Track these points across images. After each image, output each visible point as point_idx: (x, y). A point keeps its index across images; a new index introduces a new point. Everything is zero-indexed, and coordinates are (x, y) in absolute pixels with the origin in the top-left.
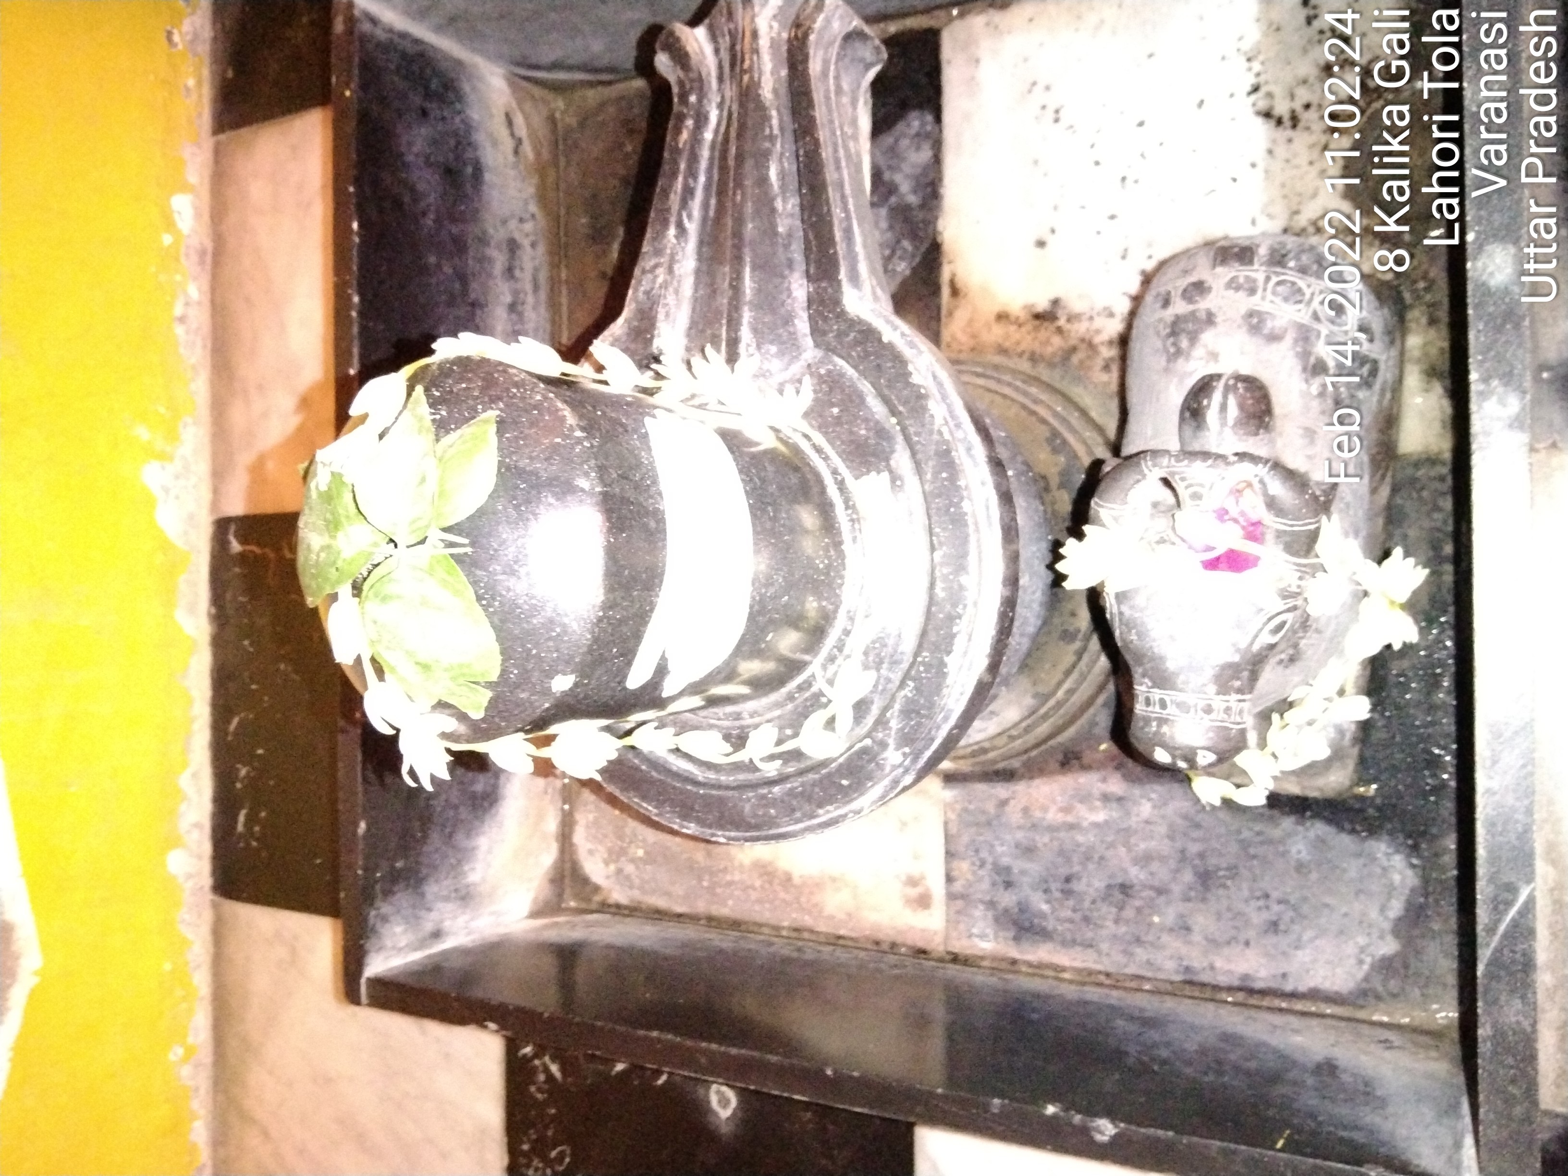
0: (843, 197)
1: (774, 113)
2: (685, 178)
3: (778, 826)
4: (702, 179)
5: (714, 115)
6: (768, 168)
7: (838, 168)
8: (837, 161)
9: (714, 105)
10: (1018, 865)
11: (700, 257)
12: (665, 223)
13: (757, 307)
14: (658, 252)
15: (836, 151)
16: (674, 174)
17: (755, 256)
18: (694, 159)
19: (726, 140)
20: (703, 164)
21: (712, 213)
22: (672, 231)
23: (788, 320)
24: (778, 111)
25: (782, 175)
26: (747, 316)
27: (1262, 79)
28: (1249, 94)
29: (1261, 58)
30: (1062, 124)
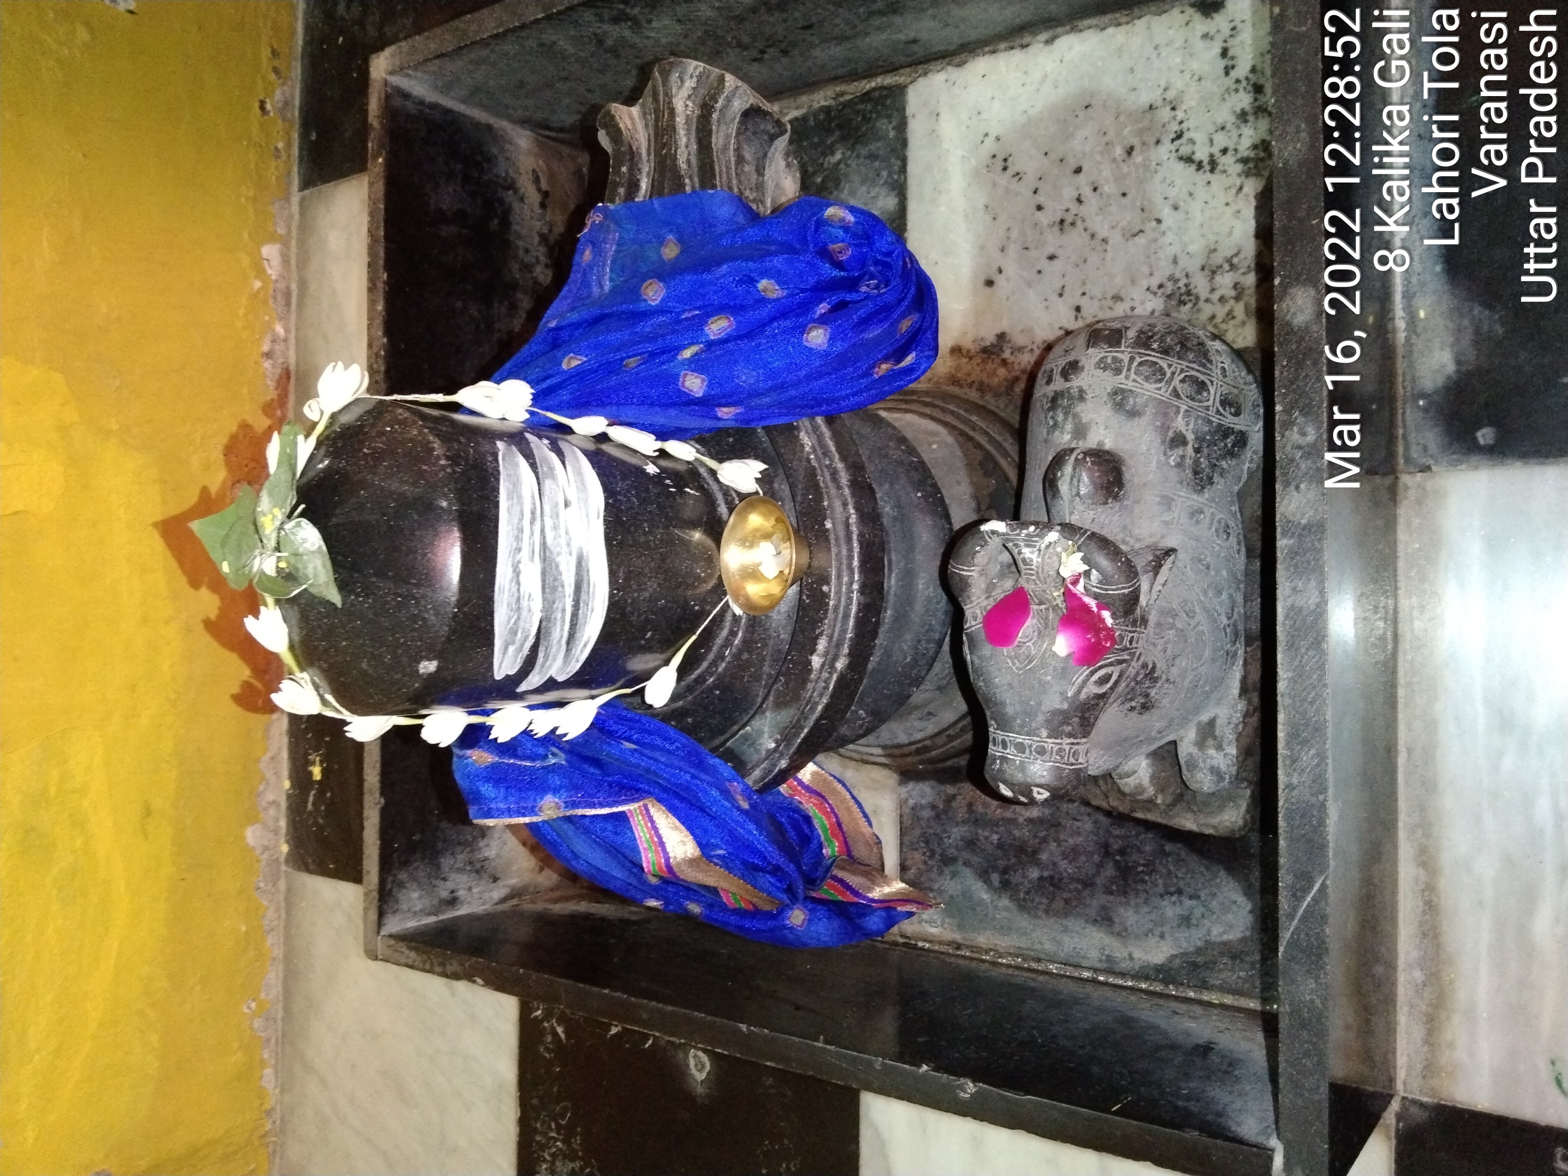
1: (688, 181)
5: (644, 183)
24: (692, 177)
27: (1184, 126)
28: (1173, 140)
29: (1184, 107)
30: (1010, 172)
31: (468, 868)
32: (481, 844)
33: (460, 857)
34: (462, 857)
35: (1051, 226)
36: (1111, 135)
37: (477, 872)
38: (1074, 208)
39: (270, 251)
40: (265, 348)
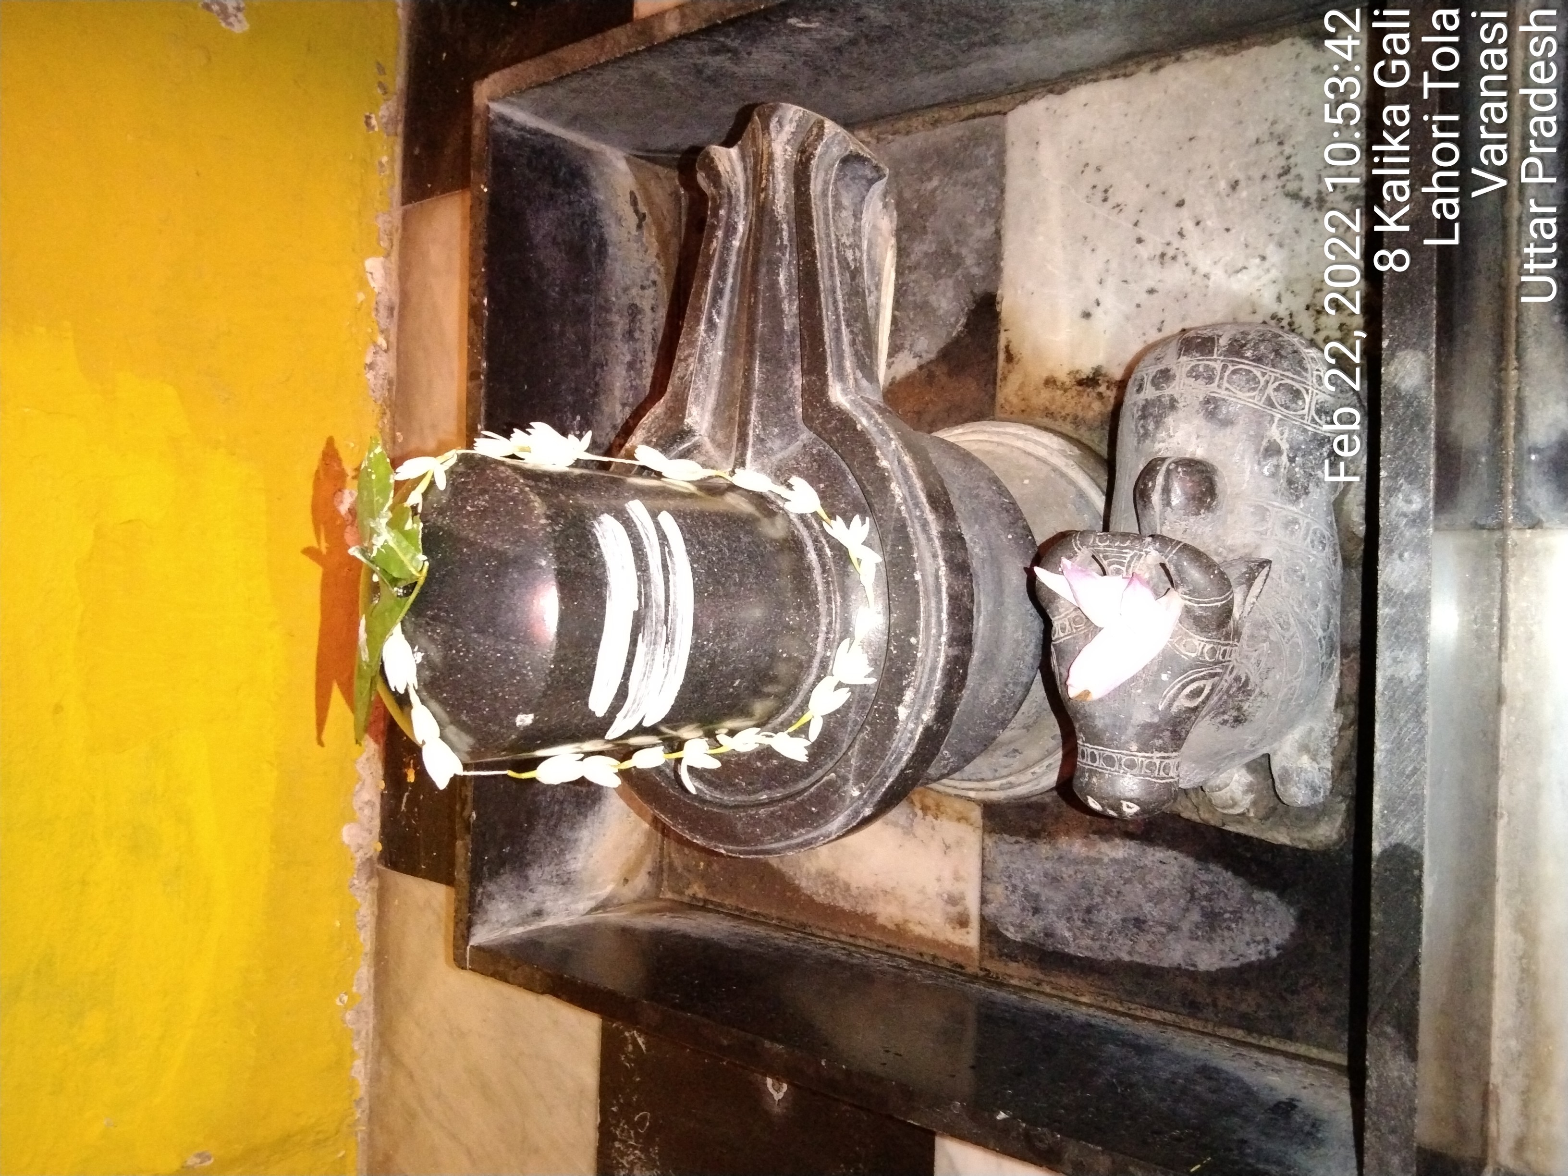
0: (835, 302)
1: (785, 226)
2: (715, 282)
3: (762, 843)
4: (730, 281)
5: (741, 227)
6: (778, 275)
7: (832, 275)
8: (831, 269)
9: (742, 217)
10: (1046, 893)
11: (726, 350)
12: (698, 321)
13: (762, 394)
14: (692, 343)
15: (831, 260)
16: (707, 276)
17: (764, 351)
18: (723, 264)
19: (747, 248)
20: (731, 268)
21: (735, 311)
22: (702, 327)
23: (789, 407)
24: (788, 223)
25: (789, 282)
26: (755, 403)
27: (1292, 160)
28: (1280, 176)
29: (1292, 142)
30: (1112, 202)
31: (555, 880)
32: (568, 857)
33: (547, 869)
34: (549, 870)
35: (1151, 259)
36: (1216, 168)
37: (563, 884)
38: (1176, 242)
39: (374, 265)
40: (368, 360)
